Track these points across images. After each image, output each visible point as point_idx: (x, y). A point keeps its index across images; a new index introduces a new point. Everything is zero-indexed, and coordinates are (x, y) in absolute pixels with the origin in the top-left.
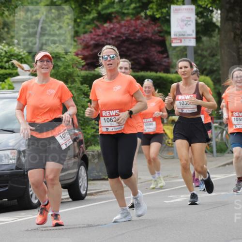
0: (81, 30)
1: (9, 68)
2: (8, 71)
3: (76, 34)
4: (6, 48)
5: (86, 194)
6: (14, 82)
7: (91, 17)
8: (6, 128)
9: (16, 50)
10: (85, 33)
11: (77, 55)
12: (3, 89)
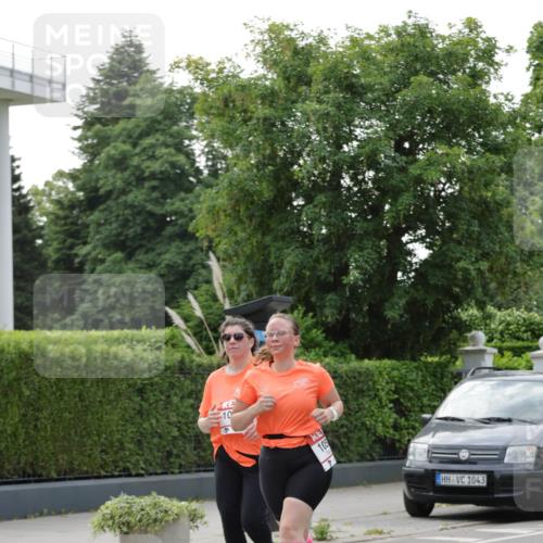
1: (528, 340)
2: (525, 344)
6: (533, 358)
8: (523, 418)
9: (536, 316)
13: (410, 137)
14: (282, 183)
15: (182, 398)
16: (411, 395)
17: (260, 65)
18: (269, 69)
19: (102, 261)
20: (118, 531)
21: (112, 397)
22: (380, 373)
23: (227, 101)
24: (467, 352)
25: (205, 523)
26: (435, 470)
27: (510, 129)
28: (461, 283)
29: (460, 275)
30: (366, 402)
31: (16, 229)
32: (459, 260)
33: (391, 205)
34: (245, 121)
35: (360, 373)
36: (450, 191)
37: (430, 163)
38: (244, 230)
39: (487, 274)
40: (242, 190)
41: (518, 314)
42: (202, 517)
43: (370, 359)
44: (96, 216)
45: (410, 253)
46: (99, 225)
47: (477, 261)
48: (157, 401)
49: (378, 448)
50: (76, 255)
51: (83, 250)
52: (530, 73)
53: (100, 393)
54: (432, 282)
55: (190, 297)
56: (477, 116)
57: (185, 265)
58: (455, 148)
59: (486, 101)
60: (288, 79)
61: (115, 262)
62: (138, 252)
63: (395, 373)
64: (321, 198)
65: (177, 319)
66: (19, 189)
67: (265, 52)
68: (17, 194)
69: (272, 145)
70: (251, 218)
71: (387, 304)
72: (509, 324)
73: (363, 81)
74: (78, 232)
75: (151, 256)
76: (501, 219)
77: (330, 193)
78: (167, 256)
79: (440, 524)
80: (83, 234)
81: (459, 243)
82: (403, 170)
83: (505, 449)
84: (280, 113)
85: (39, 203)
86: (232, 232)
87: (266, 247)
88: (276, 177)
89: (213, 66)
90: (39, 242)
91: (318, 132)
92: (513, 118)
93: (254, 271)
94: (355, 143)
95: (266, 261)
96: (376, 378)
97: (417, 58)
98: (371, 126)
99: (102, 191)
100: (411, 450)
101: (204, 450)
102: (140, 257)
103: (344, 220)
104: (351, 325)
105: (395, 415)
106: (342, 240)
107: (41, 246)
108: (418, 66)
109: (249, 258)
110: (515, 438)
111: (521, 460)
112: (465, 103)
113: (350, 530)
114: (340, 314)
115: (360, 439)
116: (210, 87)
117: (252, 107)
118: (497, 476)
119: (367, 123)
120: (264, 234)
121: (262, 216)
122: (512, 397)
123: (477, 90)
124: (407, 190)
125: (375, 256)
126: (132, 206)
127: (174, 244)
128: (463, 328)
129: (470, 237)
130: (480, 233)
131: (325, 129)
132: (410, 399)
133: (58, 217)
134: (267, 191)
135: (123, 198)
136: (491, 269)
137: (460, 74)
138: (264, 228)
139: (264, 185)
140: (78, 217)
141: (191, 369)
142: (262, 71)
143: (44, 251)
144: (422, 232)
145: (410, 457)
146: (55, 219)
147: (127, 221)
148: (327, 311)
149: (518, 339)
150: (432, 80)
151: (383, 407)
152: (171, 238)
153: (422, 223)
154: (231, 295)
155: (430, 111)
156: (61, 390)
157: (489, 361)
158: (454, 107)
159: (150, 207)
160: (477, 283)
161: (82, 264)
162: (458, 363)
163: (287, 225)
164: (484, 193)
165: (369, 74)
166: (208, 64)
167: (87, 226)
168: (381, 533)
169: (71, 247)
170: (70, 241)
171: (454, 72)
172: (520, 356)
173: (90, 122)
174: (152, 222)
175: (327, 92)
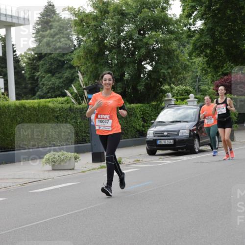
0: (215, 79)
1: (186, 96)
3: (213, 81)
4: (184, 87)
5: (218, 148)
6: (188, 101)
7: (219, 74)
8: (185, 120)
9: (188, 88)
10: (217, 80)
11: (213, 89)
12: (183, 104)
13: (143, 29)
14: (101, 46)
15: (71, 119)
16: (147, 115)
17: (92, 8)
18: (95, 9)
19: (44, 77)
20: (51, 164)
21: (47, 120)
22: (137, 108)
23: (82, 21)
24: (166, 100)
25: (80, 160)
26: (156, 139)
27: (176, 26)
28: (163, 77)
29: (162, 75)
30: (133, 118)
31: (15, 68)
32: (161, 70)
33: (138, 52)
34: (88, 27)
35: (130, 109)
36: (157, 47)
37: (150, 38)
38: (89, 63)
39: (171, 74)
40: (88, 49)
41: (182, 87)
42: (79, 158)
43: (133, 104)
44: (41, 62)
45: (145, 68)
46: (43, 65)
47: (167, 69)
48: (63, 121)
49: (137, 133)
50: (36, 76)
51: (38, 74)
52: (182, 8)
53: (44, 119)
54: (153, 77)
55: (73, 86)
56: (165, 22)
57: (72, 77)
58: (158, 33)
59: (167, 16)
60: (101, 12)
61: (48, 77)
62: (56, 74)
63: (142, 108)
64: (114, 51)
65: (69, 94)
66: (16, 55)
67: (93, 4)
68: (15, 56)
69: (97, 34)
70: (91, 58)
71: (138, 85)
72: (179, 91)
73: (126, 12)
74: (36, 68)
75: (60, 74)
76: (174, 55)
77: (117, 49)
78: (66, 74)
79: (159, 157)
80: (38, 68)
81: (161, 64)
82: (141, 40)
83: (179, 131)
84: (99, 23)
85: (23, 59)
86: (85, 64)
87: (97, 68)
88: (99, 44)
89: (77, 9)
90: (23, 72)
91: (112, 29)
92: (176, 22)
93: (93, 76)
94: (125, 32)
95: (97, 73)
96: (136, 110)
97: (143, 4)
98: (130, 26)
99: (43, 54)
100: (148, 133)
101: (79, 137)
102: (57, 75)
103: (123, 58)
104: (127, 93)
105: (142, 122)
106: (122, 65)
107: (24, 73)
108: (144, 6)
109: (91, 72)
110: (182, 127)
111: (184, 134)
112: (160, 17)
113: (129, 160)
114: (123, 89)
115: (131, 131)
116: (76, 16)
117: (90, 22)
118: (177, 140)
119: (128, 25)
120: (96, 64)
121: (95, 58)
122: (180, 114)
123: (164, 13)
124: (143, 47)
125: (133, 69)
126: (53, 58)
127: (68, 70)
128: (164, 92)
129: (165, 61)
130: (168, 60)
131: (115, 28)
132: (148, 117)
133: (29, 63)
134: (96, 50)
135: (50, 56)
136: (172, 72)
137: (158, 8)
138: (96, 62)
139: (95, 48)
140: (36, 63)
141: (73, 110)
142: (93, 10)
143: (25, 75)
144: (149, 61)
145: (148, 135)
146: (28, 64)
147: (52, 63)
148: (118, 89)
149: (182, 95)
150: (149, 10)
151: (138, 120)
152: (67, 68)
153: (148, 57)
154: (86, 85)
155: (149, 21)
156: (30, 118)
157: (173, 102)
158: (157, 19)
159: (59, 58)
160: (168, 77)
161: (38, 78)
162: (163, 104)
163: (103, 60)
164: (168, 47)
165: (128, 9)
166: (75, 9)
167: (38, 66)
168: (139, 161)
169: (34, 73)
170: (33, 71)
171: (156, 8)
172: (183, 101)
173: (38, 31)
174: (60, 63)
175: (115, 15)
